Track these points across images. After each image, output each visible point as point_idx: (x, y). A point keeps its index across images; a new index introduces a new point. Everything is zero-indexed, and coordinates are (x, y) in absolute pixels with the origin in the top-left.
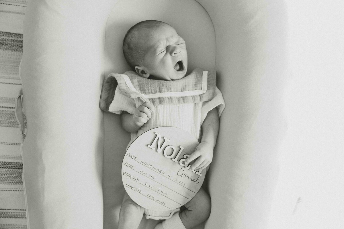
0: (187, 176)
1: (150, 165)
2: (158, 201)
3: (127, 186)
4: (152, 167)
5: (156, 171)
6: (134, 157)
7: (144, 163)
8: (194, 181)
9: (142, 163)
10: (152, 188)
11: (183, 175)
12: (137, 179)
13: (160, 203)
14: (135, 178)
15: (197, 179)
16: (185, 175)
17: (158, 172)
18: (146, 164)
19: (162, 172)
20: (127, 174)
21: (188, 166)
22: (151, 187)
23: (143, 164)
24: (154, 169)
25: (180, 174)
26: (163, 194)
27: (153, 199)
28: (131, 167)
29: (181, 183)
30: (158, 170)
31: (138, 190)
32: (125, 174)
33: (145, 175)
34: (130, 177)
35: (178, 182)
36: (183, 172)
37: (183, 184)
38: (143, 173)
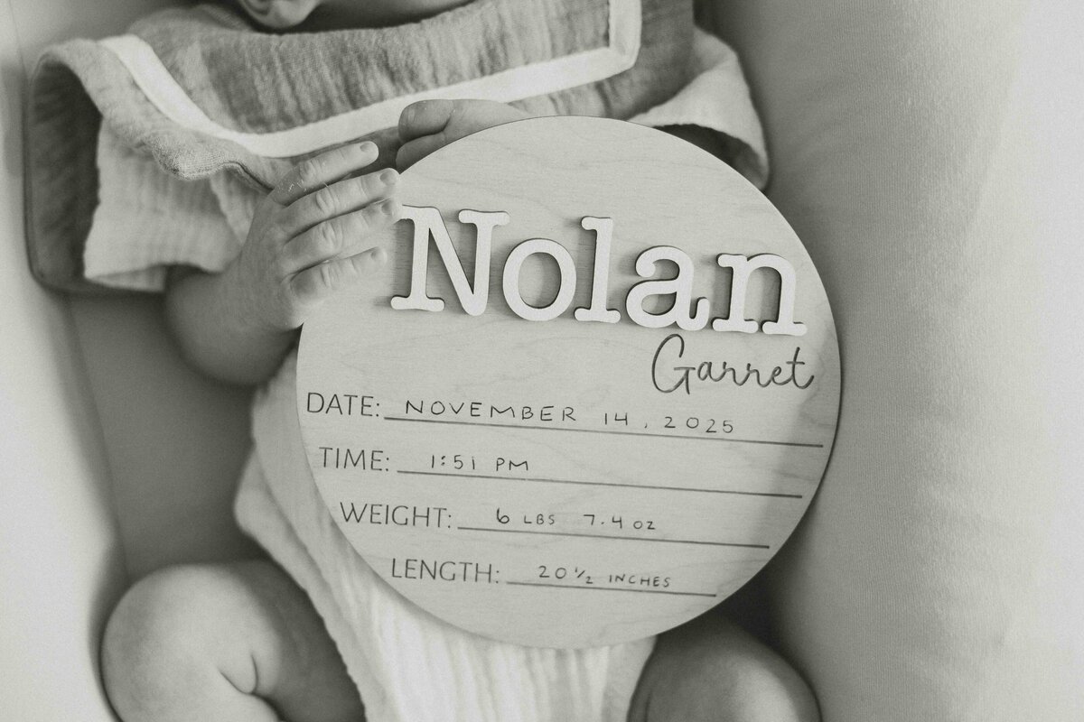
0: (717, 371)
1: (466, 409)
2: (619, 584)
3: (400, 570)
4: (484, 411)
5: (518, 420)
6: (357, 403)
7: (427, 408)
8: (778, 379)
9: (413, 414)
10: (546, 527)
11: (693, 374)
12: (433, 514)
13: (637, 586)
14: (421, 511)
15: (794, 363)
16: (705, 368)
17: (535, 420)
18: (438, 408)
19: (556, 414)
20: (369, 508)
21: (693, 316)
22: (540, 519)
23: (426, 414)
24: (506, 418)
25: (669, 377)
26: (628, 529)
27: (582, 582)
29: (704, 425)
30: (527, 412)
31: (471, 570)
32: (353, 514)
33: (467, 469)
34: (391, 515)
35: (681, 430)
36: (685, 361)
37: (718, 427)
38: (450, 466)
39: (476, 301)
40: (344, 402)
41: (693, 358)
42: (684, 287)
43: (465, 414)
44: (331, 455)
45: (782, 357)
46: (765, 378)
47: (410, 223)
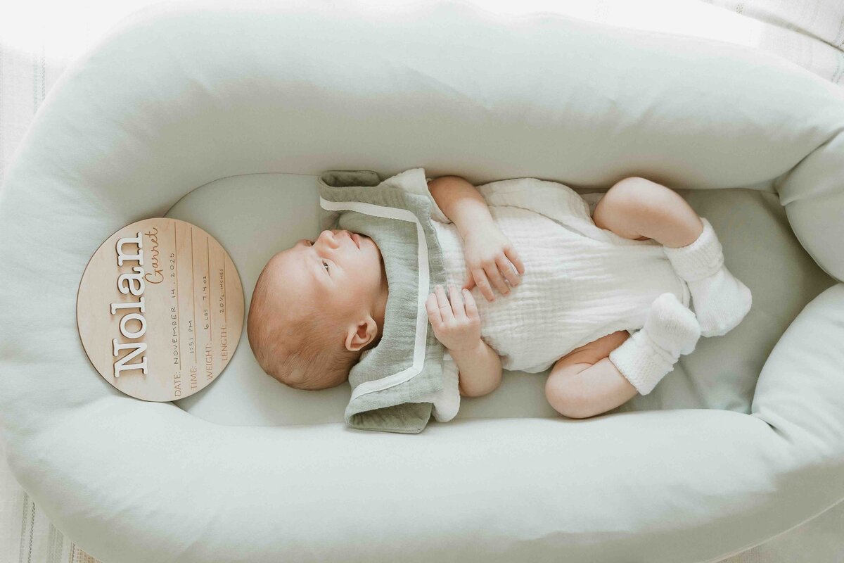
0: (155, 261)
3: (225, 358)
4: (175, 338)
5: (177, 326)
6: (177, 380)
7: (176, 357)
8: (155, 240)
9: (178, 361)
10: (208, 312)
11: (157, 270)
12: (208, 349)
13: (223, 281)
14: (207, 354)
15: (150, 235)
16: (155, 265)
17: (176, 321)
18: (176, 353)
19: (174, 314)
20: (208, 371)
21: (139, 272)
22: (205, 315)
23: (178, 357)
24: (176, 330)
25: (158, 278)
26: (206, 285)
27: (223, 298)
28: (193, 374)
29: (172, 264)
30: (174, 324)
31: (223, 335)
32: (210, 376)
33: (193, 340)
34: (209, 363)
35: (174, 271)
36: (153, 273)
37: (172, 259)
38: (193, 346)
39: (143, 346)
40: (177, 384)
41: (152, 270)
42: (131, 277)
43: (176, 344)
44: (193, 385)
45: (149, 239)
46: (155, 245)
47: (120, 372)
